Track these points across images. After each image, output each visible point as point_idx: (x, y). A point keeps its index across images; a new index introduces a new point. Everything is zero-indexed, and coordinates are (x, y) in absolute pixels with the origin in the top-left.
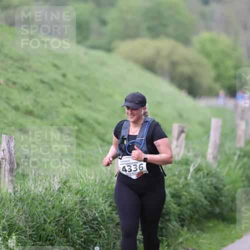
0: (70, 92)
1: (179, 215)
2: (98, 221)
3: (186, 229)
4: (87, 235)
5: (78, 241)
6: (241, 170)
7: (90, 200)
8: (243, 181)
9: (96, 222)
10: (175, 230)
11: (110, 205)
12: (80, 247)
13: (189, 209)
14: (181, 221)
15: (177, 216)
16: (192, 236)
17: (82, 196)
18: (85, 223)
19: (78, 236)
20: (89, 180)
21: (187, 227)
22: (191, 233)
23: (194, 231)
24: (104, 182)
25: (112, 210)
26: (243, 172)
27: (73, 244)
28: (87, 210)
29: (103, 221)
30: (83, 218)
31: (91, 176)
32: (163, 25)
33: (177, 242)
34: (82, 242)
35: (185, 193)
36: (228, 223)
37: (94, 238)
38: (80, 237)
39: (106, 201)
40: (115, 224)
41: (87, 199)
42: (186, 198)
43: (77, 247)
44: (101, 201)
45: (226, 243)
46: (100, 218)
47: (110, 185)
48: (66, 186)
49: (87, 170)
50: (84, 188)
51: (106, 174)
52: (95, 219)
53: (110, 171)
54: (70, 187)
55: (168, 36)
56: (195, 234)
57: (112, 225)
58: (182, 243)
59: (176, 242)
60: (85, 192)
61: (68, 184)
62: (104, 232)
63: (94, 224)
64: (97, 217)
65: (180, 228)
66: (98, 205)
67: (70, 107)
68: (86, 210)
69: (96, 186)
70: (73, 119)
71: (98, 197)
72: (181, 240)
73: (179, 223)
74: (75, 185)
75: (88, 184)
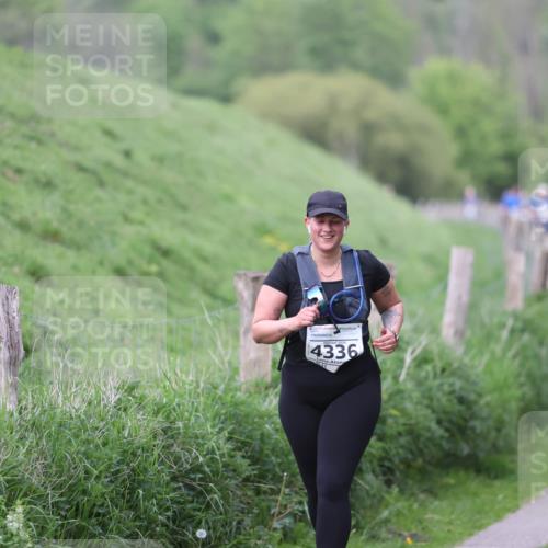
0: (141, 190)
1: (381, 459)
2: (203, 472)
3: (395, 490)
4: (179, 503)
5: (160, 517)
6: (517, 362)
7: (186, 426)
8: (521, 385)
9: (200, 475)
10: (372, 492)
11: (229, 439)
12: (164, 529)
13: (402, 447)
14: (384, 474)
15: (375, 462)
16: (411, 506)
17: (168, 417)
18: (174, 478)
19: (160, 507)
20: (184, 383)
21: (398, 486)
22: (407, 500)
23: (413, 495)
24: (215, 388)
25: (234, 450)
26: (522, 365)
27: (150, 523)
28: (178, 450)
29: (216, 473)
30: (171, 467)
31: (187, 374)
32: (345, 43)
33: (378, 519)
34: (168, 518)
35: (394, 412)
36: (489, 476)
37: (195, 509)
38: (163, 508)
39: (221, 430)
40: (240, 479)
41: (180, 424)
42: (396, 422)
43: (158, 529)
44: (210, 430)
45: (484, 521)
46: (208, 466)
47: (231, 394)
48: (134, 397)
49: (178, 361)
50: (171, 401)
51: (220, 370)
52: (197, 469)
53: (230, 363)
54: (142, 398)
55: (356, 66)
56: (416, 501)
57: (233, 482)
58: (387, 521)
59: (374, 518)
60: (174, 409)
61: (137, 393)
62: (216, 496)
63: (194, 480)
64: (201, 465)
65: (384, 488)
66: (203, 438)
67: (141, 223)
68: (176, 449)
69: (199, 395)
70: (147, 250)
71: (202, 419)
72: (385, 514)
73: (381, 477)
74: (153, 394)
75: (182, 391)
